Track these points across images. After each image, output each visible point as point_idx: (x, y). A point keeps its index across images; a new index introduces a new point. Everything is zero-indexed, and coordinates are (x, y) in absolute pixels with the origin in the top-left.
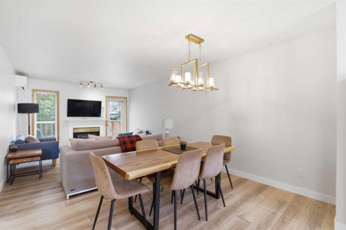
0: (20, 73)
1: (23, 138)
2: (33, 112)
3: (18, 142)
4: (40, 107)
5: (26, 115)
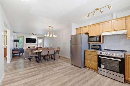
0: (14, 32)
1: (15, 48)
2: (17, 42)
3: (14, 49)
4: (19, 40)
5: (16, 42)
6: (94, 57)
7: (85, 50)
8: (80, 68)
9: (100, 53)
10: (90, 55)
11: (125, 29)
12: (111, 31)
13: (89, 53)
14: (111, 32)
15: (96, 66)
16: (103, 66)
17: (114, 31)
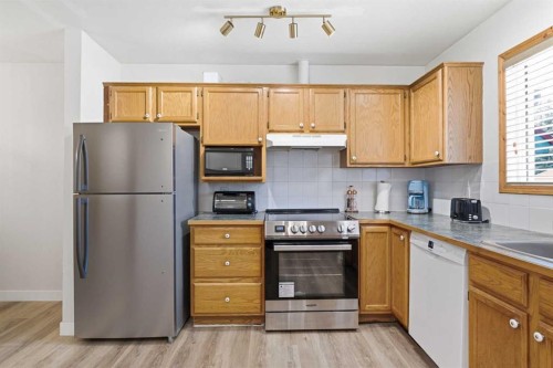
6: (242, 252)
7: (190, 222)
8: (165, 339)
9: (277, 231)
10: (219, 245)
11: (343, 132)
12: (301, 131)
13: (216, 239)
14: (302, 135)
15: (252, 301)
16: (287, 289)
17: (312, 135)
